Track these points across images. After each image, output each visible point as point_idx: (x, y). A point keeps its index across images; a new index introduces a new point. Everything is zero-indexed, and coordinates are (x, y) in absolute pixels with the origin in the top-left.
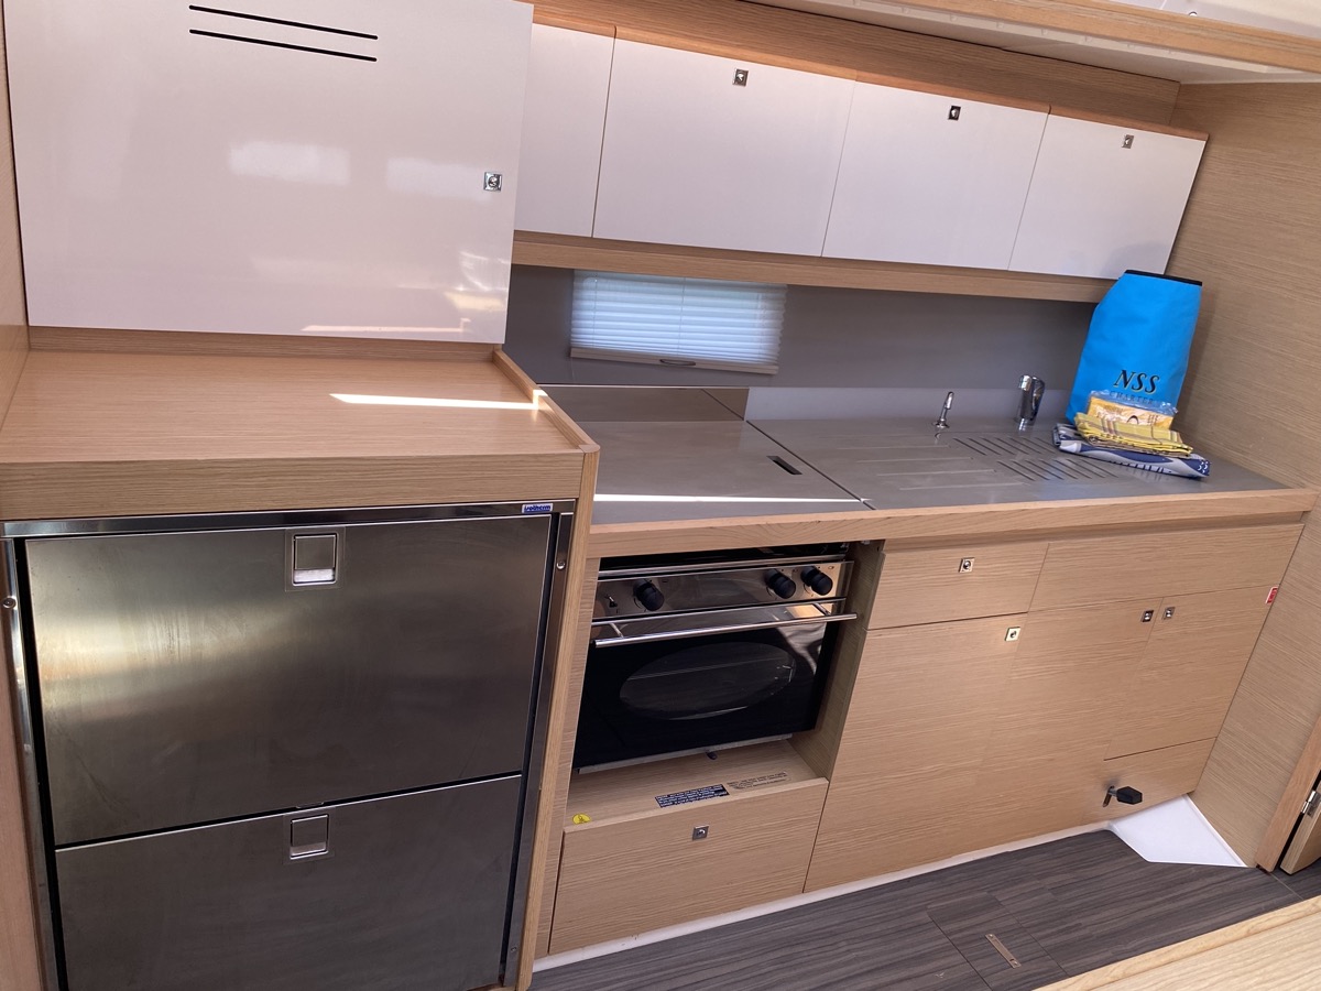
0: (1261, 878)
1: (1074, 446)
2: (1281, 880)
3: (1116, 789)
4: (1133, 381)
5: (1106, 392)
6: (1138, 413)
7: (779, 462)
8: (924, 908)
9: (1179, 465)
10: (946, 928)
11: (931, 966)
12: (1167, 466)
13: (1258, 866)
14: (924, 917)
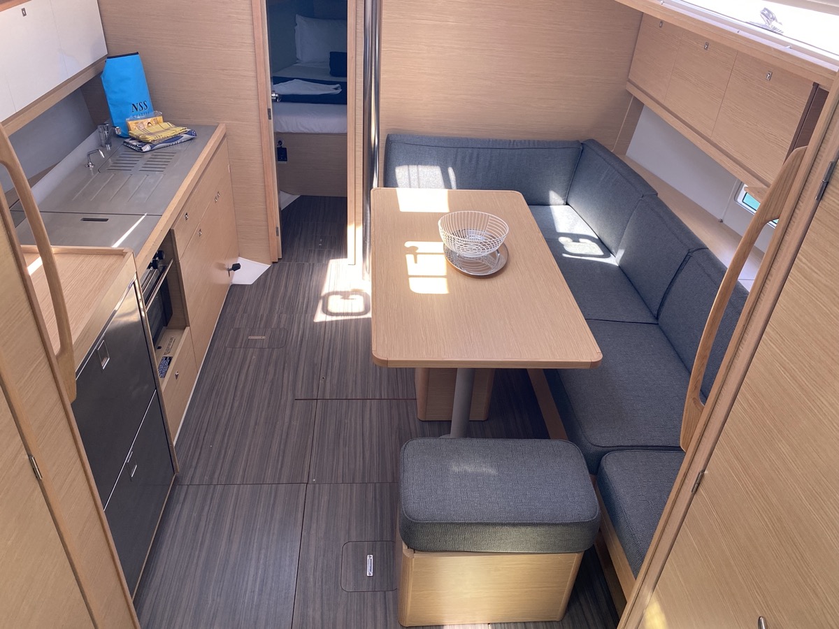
0: (277, 266)
1: (147, 148)
2: (281, 262)
3: (231, 267)
4: (139, 107)
5: (131, 117)
6: (149, 120)
7: (85, 220)
8: (225, 348)
9: (186, 136)
10: (238, 345)
11: (249, 358)
12: (182, 139)
13: (273, 263)
14: (229, 350)
